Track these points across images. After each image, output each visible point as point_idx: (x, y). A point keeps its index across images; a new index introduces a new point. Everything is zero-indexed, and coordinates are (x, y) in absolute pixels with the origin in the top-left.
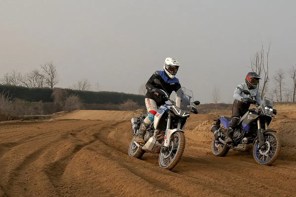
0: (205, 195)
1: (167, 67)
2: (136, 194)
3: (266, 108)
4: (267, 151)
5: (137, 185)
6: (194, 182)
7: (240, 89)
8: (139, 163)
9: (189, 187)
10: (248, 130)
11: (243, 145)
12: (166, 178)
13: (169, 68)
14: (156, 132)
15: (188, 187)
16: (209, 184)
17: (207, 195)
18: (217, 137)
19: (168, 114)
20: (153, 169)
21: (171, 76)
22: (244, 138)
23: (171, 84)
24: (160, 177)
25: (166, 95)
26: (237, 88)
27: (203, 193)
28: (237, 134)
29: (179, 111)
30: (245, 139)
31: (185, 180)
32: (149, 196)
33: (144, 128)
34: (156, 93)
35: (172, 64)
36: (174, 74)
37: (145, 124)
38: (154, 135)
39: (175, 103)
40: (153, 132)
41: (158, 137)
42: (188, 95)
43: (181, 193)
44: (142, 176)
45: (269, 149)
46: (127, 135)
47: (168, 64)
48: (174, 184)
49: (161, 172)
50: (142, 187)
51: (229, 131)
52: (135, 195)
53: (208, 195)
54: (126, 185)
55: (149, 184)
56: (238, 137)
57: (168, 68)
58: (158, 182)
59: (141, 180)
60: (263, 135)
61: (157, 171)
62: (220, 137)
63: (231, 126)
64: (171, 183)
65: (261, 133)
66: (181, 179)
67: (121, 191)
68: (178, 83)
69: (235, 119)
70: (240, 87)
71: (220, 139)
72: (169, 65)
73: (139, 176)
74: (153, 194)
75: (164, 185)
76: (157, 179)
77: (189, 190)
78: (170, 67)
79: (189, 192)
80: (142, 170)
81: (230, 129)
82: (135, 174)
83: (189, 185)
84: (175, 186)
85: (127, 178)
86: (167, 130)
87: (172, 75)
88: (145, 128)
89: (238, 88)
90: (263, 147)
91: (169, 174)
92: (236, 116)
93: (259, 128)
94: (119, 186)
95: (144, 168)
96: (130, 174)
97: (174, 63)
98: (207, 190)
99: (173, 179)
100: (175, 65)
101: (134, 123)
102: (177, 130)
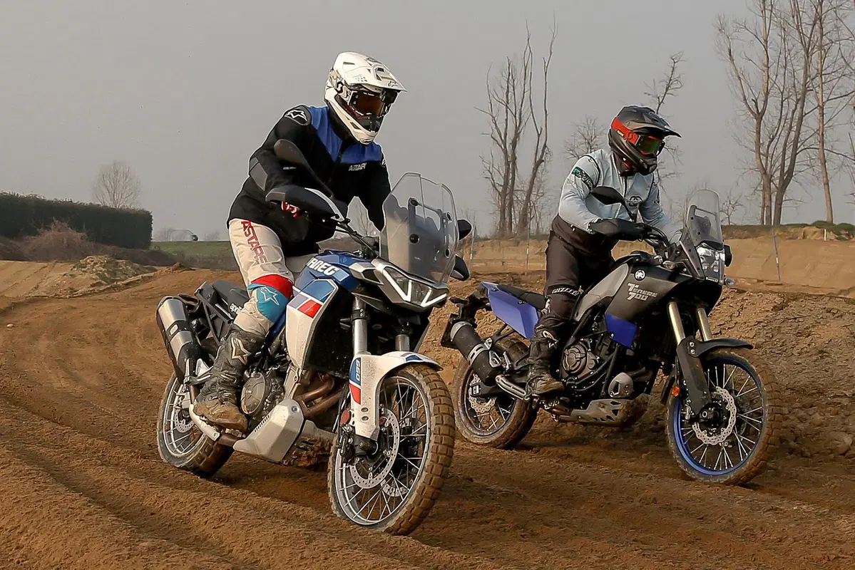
0: (313, 558)
1: (343, 95)
2: (68, 555)
3: (701, 251)
4: (726, 431)
5: (74, 525)
6: (276, 514)
7: (586, 178)
8: (86, 449)
9: (258, 532)
10: (635, 344)
11: (613, 403)
12: (178, 500)
13: (353, 99)
15: (254, 530)
16: (329, 519)
17: (322, 557)
18: (489, 371)
19: (353, 298)
20: (134, 467)
21: (361, 134)
22: (614, 373)
23: (351, 169)
24: (158, 498)
25: (336, 211)
26: (575, 173)
27: (306, 553)
28: (582, 358)
29: (404, 287)
30: (622, 378)
31: (244, 508)
32: (116, 562)
33: (242, 354)
34: (285, 207)
35: (372, 80)
36: (373, 126)
37: (244, 335)
39: (385, 248)
42: (437, 208)
43: (231, 551)
44: (96, 496)
45: (732, 421)
46: (48, 347)
47: (351, 80)
48: (206, 522)
49: (164, 480)
50: (92, 529)
51: (542, 346)
52: (67, 561)
53: (326, 559)
54: (35, 527)
55: (116, 520)
56: (586, 371)
57: (348, 100)
58: (152, 514)
59: (90, 506)
60: (698, 365)
61: (149, 475)
62: (500, 370)
63: (549, 323)
64: (197, 519)
65: (691, 355)
66: (231, 503)
67: (17, 548)
68: (378, 162)
69: (565, 298)
70: (585, 170)
71: (500, 379)
72: (357, 85)
73: (83, 492)
74: (129, 558)
75: (170, 525)
76: (146, 502)
77: (259, 541)
78: (360, 93)
79: (256, 548)
80: (94, 473)
81: (548, 339)
82: (67, 485)
83: (260, 525)
84: (208, 529)
85: (40, 501)
86: (359, 359)
87: (367, 128)
88: (247, 353)
89: (579, 172)
90: (706, 415)
91: (190, 487)
92: (566, 286)
93: (679, 339)
94: (9, 527)
95: (102, 465)
96: (51, 488)
97: (378, 78)
98: (322, 543)
99: (202, 504)
100: (384, 84)
101: (176, 327)
102: (407, 359)
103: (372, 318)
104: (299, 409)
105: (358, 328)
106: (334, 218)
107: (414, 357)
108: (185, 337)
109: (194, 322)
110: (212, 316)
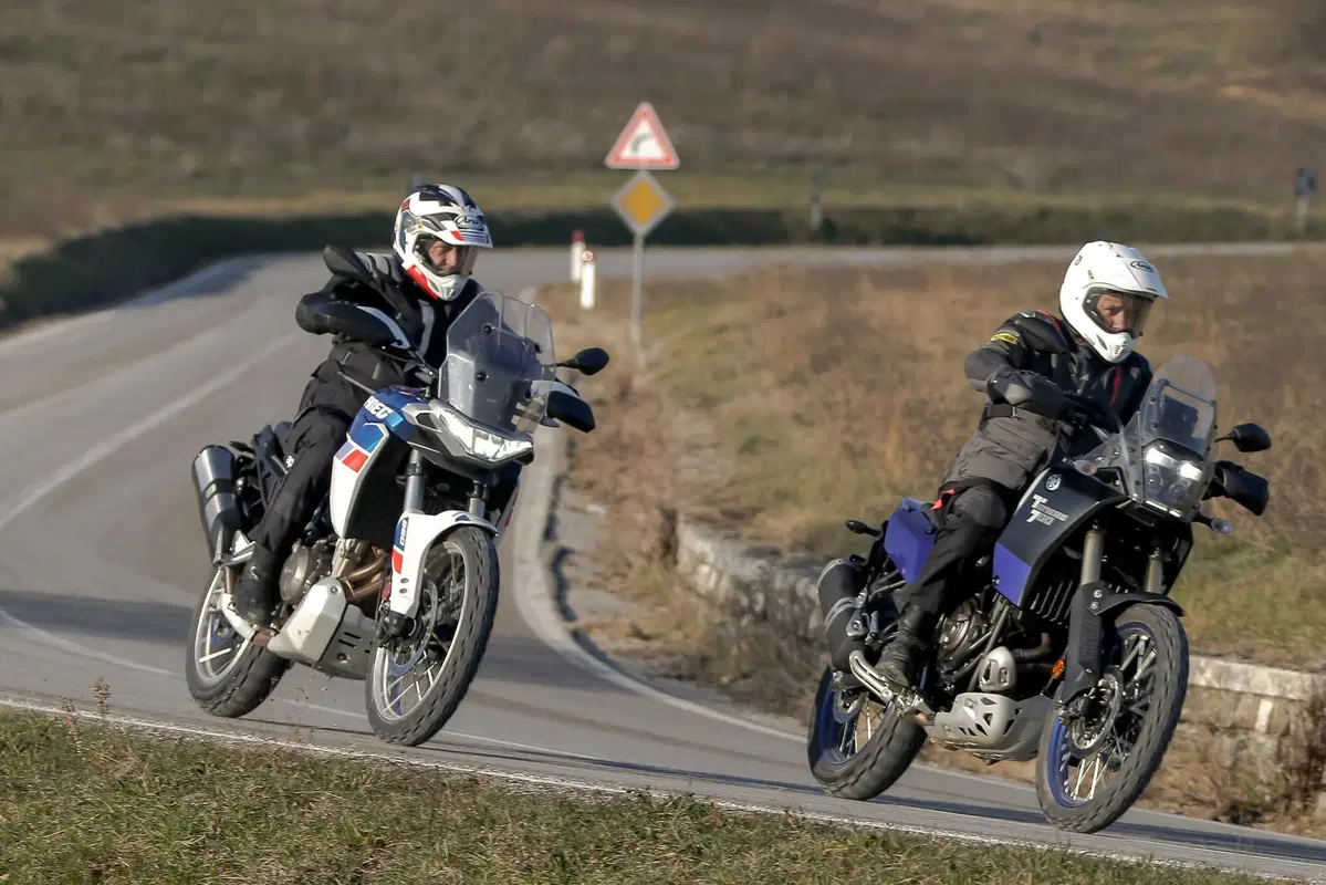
11: (985, 701)
14: (350, 553)
18: (846, 641)
19: (410, 449)
22: (994, 647)
28: (963, 621)
30: (1000, 657)
38: (335, 569)
39: (445, 387)
40: (331, 550)
41: (357, 584)
56: (964, 645)
65: (1090, 611)
71: (855, 657)
86: (407, 519)
101: (213, 488)
102: (457, 520)
103: (431, 474)
104: (340, 590)
105: (412, 485)
106: (395, 345)
107: (465, 518)
108: (224, 502)
109: (240, 482)
110: (265, 473)
